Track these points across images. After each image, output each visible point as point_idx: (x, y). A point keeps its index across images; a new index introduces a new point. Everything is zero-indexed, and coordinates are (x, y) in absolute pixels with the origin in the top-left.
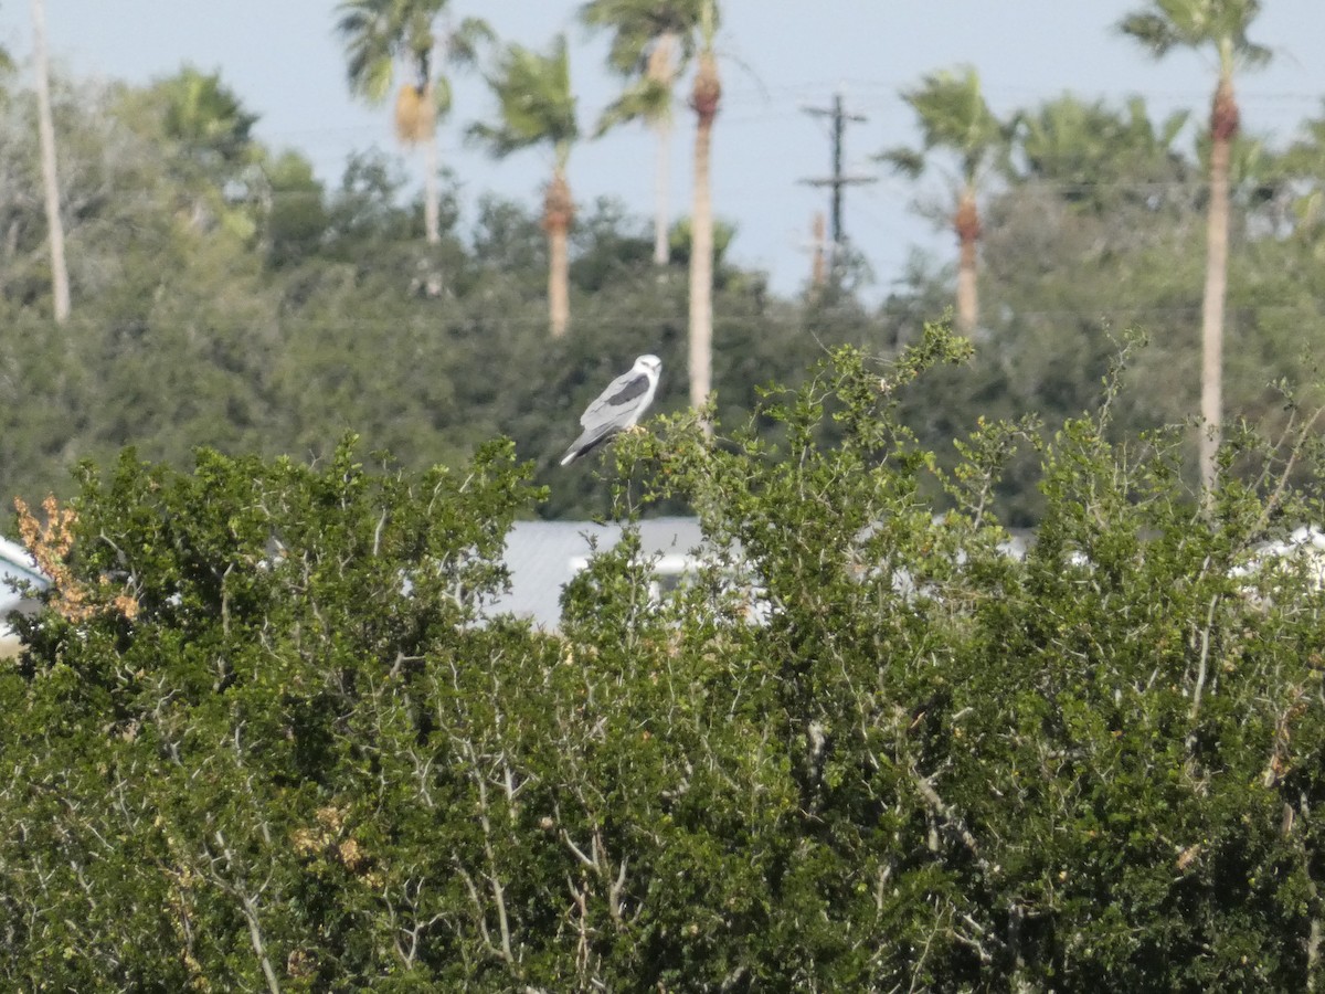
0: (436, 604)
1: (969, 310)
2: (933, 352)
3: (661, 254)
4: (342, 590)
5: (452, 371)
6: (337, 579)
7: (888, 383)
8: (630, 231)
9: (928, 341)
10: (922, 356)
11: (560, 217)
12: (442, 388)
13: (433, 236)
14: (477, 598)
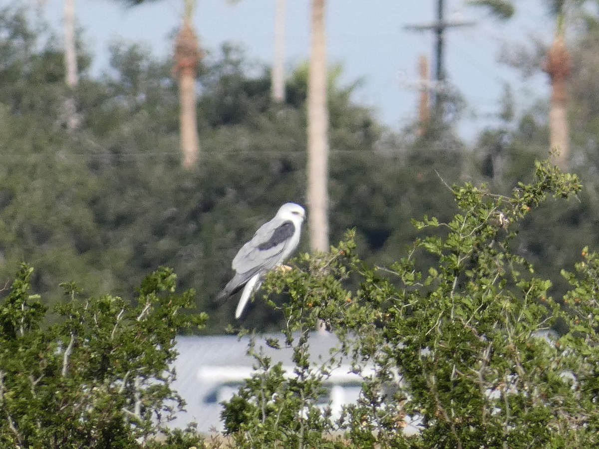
0: (119, 420)
1: (559, 144)
2: (544, 188)
3: (278, 92)
4: (34, 405)
5: (93, 202)
6: (29, 397)
7: (506, 217)
8: (253, 74)
9: (540, 178)
10: (534, 192)
11: (186, 61)
12: (84, 216)
13: (72, 78)
14: (154, 415)
